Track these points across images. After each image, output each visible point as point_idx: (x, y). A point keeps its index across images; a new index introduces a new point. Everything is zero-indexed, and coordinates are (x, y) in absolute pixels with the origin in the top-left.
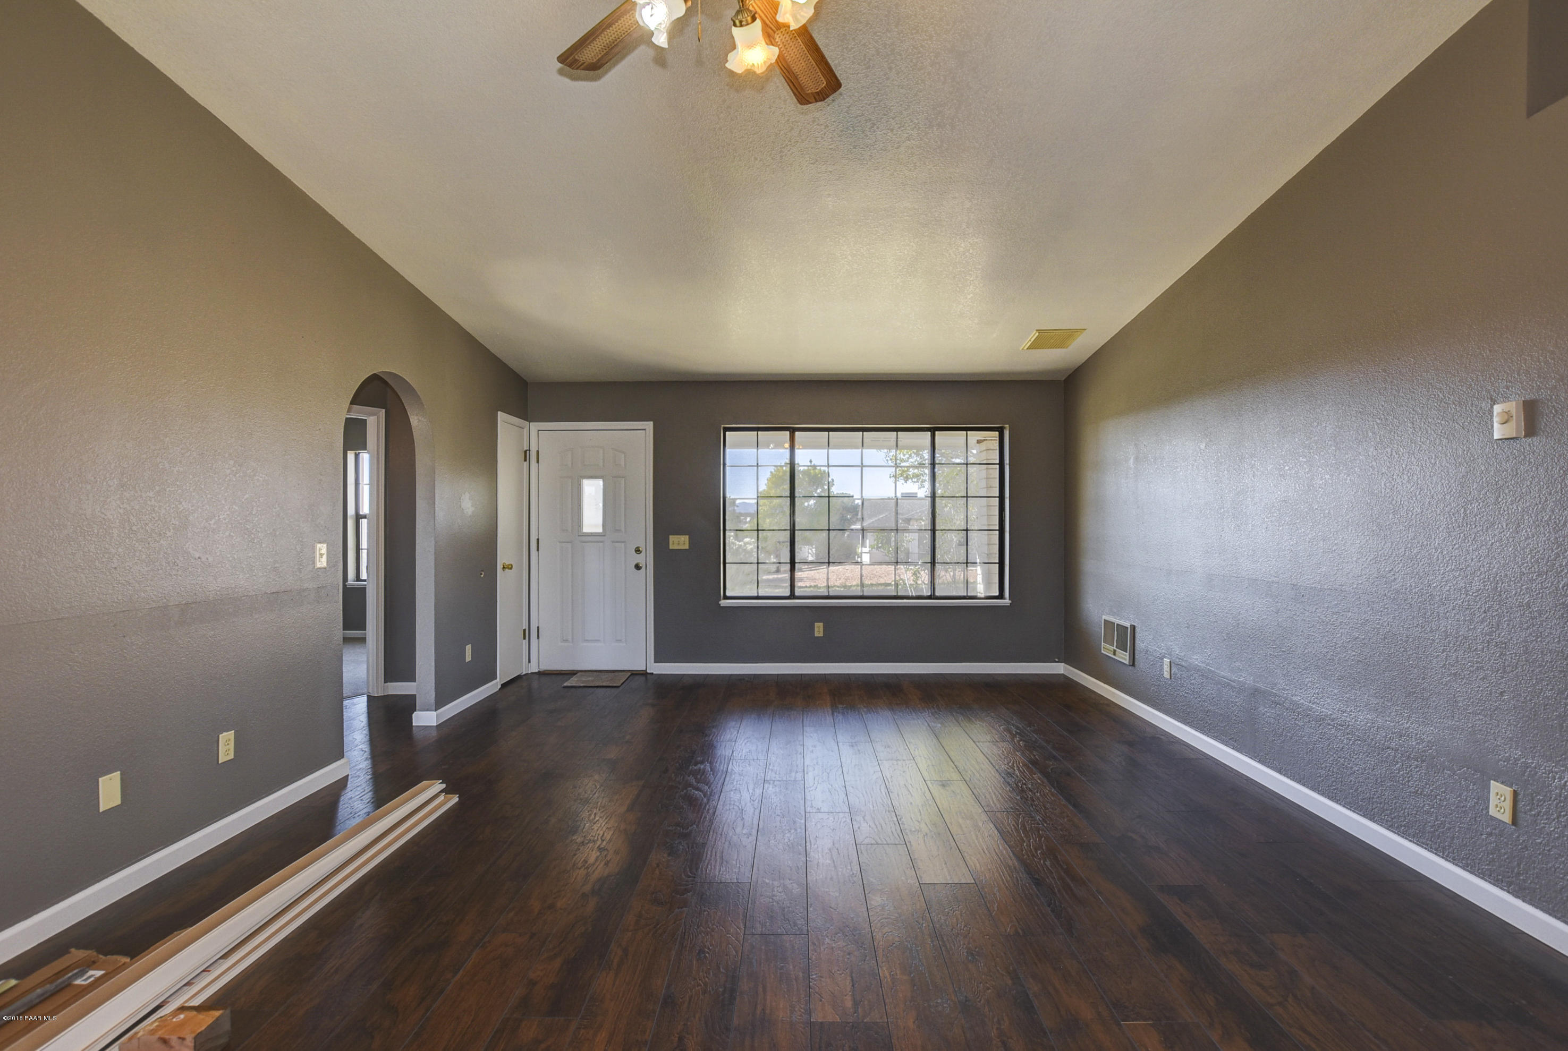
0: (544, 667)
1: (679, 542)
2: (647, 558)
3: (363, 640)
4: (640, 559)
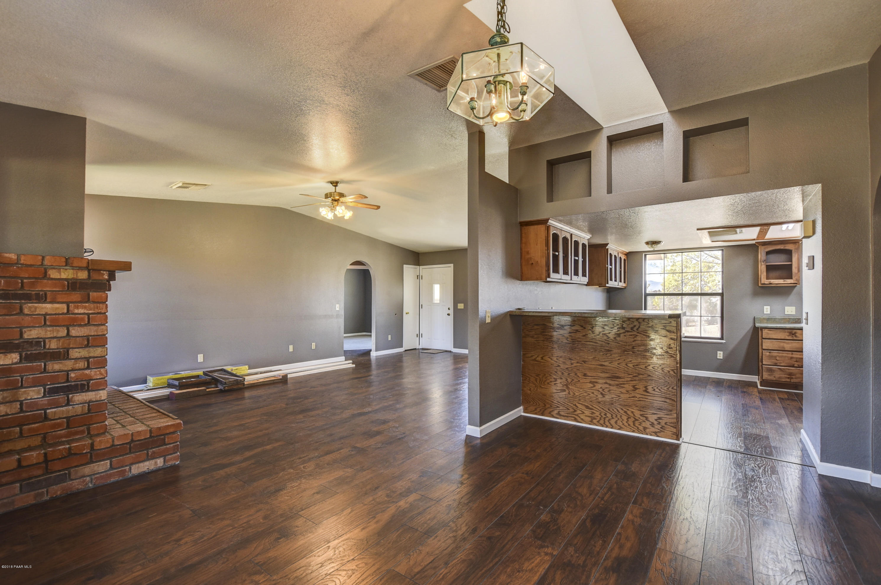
0: (423, 347)
1: (461, 306)
2: (451, 312)
3: (371, 336)
4: (449, 312)
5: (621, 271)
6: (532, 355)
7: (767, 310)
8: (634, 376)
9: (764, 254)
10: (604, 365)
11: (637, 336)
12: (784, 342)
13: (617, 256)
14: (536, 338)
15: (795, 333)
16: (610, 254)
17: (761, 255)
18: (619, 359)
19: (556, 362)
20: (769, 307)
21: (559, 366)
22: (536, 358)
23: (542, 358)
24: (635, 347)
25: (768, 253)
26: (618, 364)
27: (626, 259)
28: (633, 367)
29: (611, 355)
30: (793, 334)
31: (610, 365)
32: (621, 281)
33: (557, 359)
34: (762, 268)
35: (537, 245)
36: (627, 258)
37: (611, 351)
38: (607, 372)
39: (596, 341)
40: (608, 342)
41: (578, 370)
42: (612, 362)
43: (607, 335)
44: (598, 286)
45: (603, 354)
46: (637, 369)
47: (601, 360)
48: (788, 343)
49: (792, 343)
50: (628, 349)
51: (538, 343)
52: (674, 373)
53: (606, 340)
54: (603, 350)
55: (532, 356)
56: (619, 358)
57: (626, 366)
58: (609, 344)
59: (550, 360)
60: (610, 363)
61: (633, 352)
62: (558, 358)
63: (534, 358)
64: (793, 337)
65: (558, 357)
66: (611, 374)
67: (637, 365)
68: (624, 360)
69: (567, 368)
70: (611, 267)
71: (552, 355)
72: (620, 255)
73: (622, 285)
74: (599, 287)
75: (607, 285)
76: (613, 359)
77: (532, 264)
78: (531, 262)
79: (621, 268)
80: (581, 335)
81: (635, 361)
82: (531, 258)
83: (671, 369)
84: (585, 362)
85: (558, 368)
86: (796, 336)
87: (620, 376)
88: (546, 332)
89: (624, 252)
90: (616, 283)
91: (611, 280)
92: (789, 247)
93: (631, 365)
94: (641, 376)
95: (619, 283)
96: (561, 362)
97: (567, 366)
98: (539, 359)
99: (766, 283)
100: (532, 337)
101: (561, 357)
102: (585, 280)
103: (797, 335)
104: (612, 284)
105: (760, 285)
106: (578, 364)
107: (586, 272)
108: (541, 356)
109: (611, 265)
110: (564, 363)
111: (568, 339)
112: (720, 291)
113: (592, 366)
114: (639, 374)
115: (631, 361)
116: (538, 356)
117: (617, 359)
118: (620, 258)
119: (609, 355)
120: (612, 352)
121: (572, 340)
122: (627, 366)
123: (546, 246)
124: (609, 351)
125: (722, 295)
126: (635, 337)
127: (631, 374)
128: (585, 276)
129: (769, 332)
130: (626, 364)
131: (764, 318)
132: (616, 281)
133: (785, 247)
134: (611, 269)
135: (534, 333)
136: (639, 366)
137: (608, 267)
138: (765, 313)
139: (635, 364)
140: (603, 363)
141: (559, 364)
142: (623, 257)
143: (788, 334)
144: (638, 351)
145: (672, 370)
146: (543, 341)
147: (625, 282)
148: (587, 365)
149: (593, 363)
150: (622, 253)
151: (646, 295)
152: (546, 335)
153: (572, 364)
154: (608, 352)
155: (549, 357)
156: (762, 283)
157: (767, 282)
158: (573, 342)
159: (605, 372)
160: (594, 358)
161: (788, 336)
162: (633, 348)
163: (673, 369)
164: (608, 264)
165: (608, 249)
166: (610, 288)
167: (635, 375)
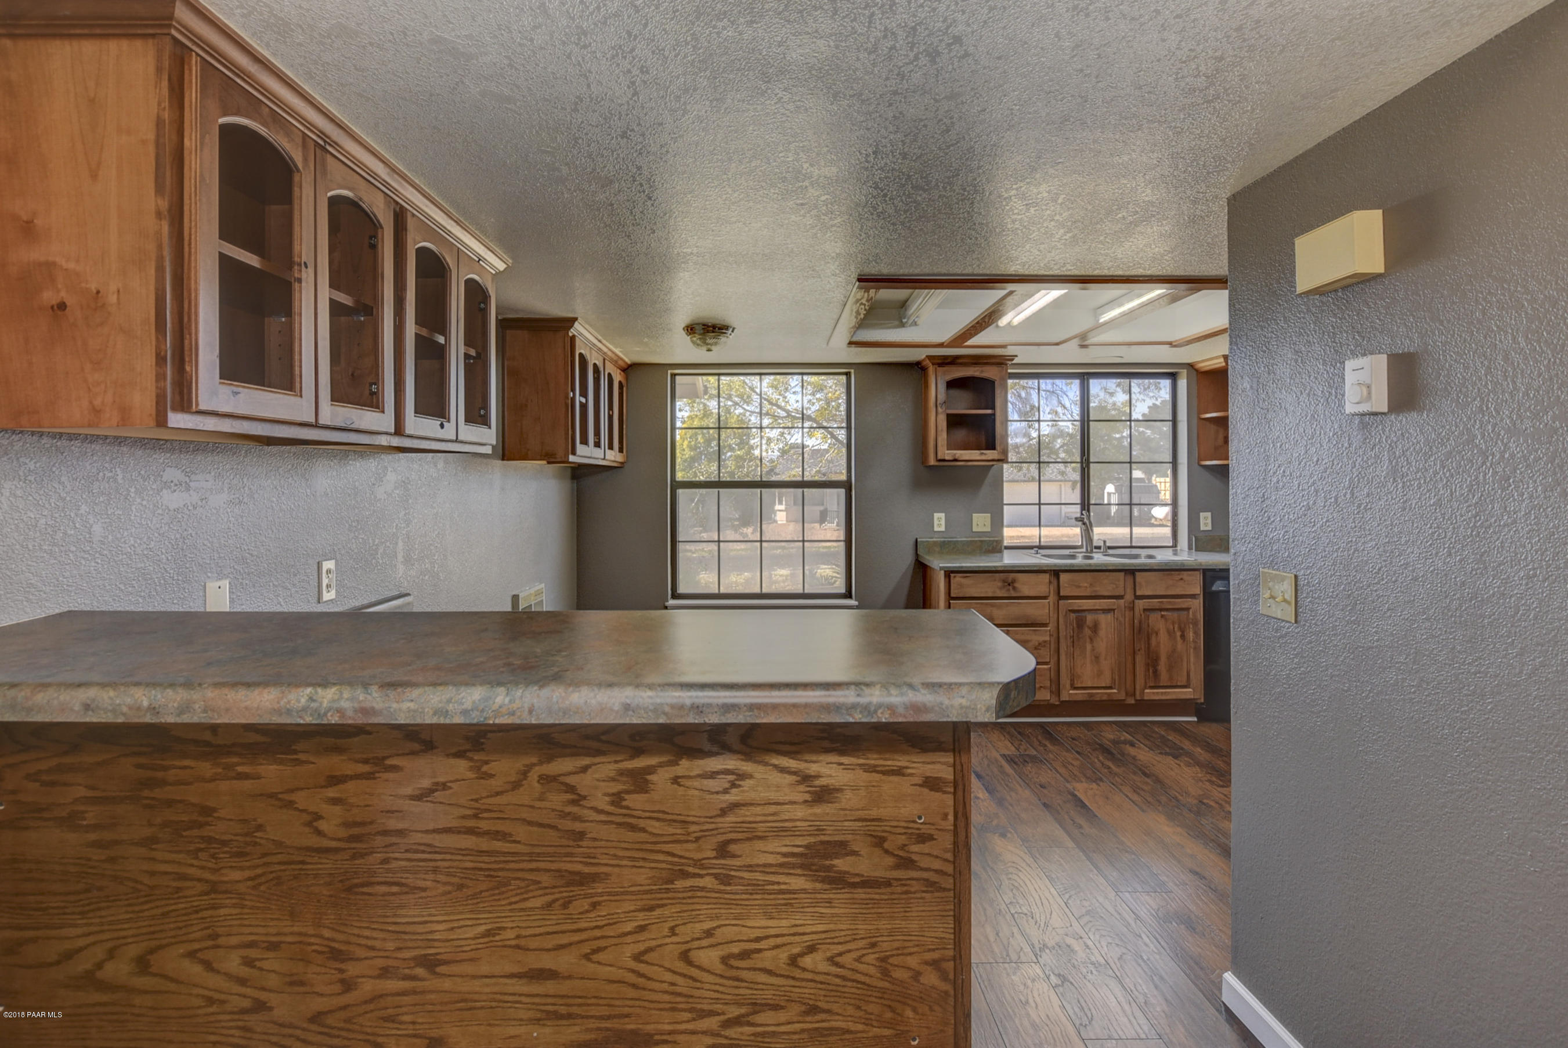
5: (611, 418)
6: (68, 945)
7: (939, 521)
8: (728, 1023)
9: (942, 387)
10: (552, 975)
11: (743, 776)
12: (992, 605)
13: (602, 369)
14: (95, 827)
15: (1014, 581)
16: (581, 355)
17: (936, 388)
18: (642, 929)
19: (242, 981)
20: (942, 515)
21: (260, 1006)
22: (99, 966)
23: (143, 965)
24: (733, 848)
25: (951, 384)
26: (638, 957)
27: (624, 382)
28: (719, 968)
29: (594, 905)
30: (1009, 585)
31: (591, 967)
32: (611, 447)
33: (249, 962)
34: (937, 421)
35: (94, 176)
36: (627, 379)
37: (594, 878)
38: (570, 1016)
39: (500, 826)
40: (578, 826)
41: (386, 1019)
42: (599, 950)
43: (571, 780)
44: (544, 462)
45: (549, 905)
46: (744, 974)
47: (533, 943)
48: (999, 607)
49: (1007, 605)
50: (698, 863)
51: (112, 860)
52: (944, 977)
53: (564, 815)
54: (546, 879)
55: (69, 956)
56: (641, 918)
57: (681, 966)
58: (581, 835)
59: (197, 969)
60: (587, 957)
61: (725, 879)
62: (253, 953)
63: (82, 965)
64: (1009, 590)
65: (251, 945)
66: (593, 1024)
67: (745, 955)
68: (673, 931)
69: (316, 1018)
70: (583, 400)
71: (215, 936)
72: (610, 368)
73: (613, 457)
74: (549, 463)
75: (572, 458)
76: (609, 931)
77: (62, 306)
78: (49, 297)
79: (611, 408)
80: (408, 791)
81: (729, 932)
82: (50, 265)
83: (929, 956)
84: (431, 964)
85: (252, 1020)
86: (1014, 588)
87: (650, 1028)
88: (164, 783)
89: (620, 363)
90: (598, 453)
91: (584, 441)
92: (988, 372)
93: (709, 957)
94: (766, 1017)
95: (608, 452)
96: (273, 981)
97: (318, 1004)
98: (118, 970)
99: (947, 458)
100: (71, 821)
101: (274, 947)
102: (487, 436)
103: (1016, 585)
104: (586, 454)
105: (932, 462)
106: (393, 985)
107: (486, 406)
108: (133, 950)
109: (584, 393)
110: (296, 982)
111: (322, 825)
112: (843, 477)
113: (476, 985)
114: (757, 1007)
115: (709, 933)
116: (111, 954)
117: (629, 927)
118: (609, 375)
119: (585, 904)
120: (599, 888)
121: (347, 825)
122: (690, 963)
123: (159, 189)
124: (582, 880)
125: (847, 486)
126: (733, 785)
127: (712, 1013)
128: (485, 421)
129: (963, 581)
130: (685, 956)
131: (935, 542)
132: (597, 445)
133: (982, 371)
134: (584, 407)
135: (82, 792)
136: (757, 961)
137: (573, 399)
138: (936, 529)
139: (735, 949)
140: (547, 962)
141: (263, 996)
142: (618, 377)
143: (1000, 584)
144: (750, 868)
145: (935, 964)
146: (149, 842)
147: (621, 450)
148: (447, 984)
149: (484, 969)
150: (615, 362)
151: (677, 485)
152: (170, 803)
153: (348, 985)
154: (577, 890)
155: (191, 955)
156: (939, 457)
157: (947, 454)
158: (353, 838)
159: (562, 1017)
160: (488, 933)
161: (1001, 588)
162: (723, 850)
163: (936, 955)
164: (573, 390)
165: (574, 336)
166: (581, 466)
167: (734, 1012)
